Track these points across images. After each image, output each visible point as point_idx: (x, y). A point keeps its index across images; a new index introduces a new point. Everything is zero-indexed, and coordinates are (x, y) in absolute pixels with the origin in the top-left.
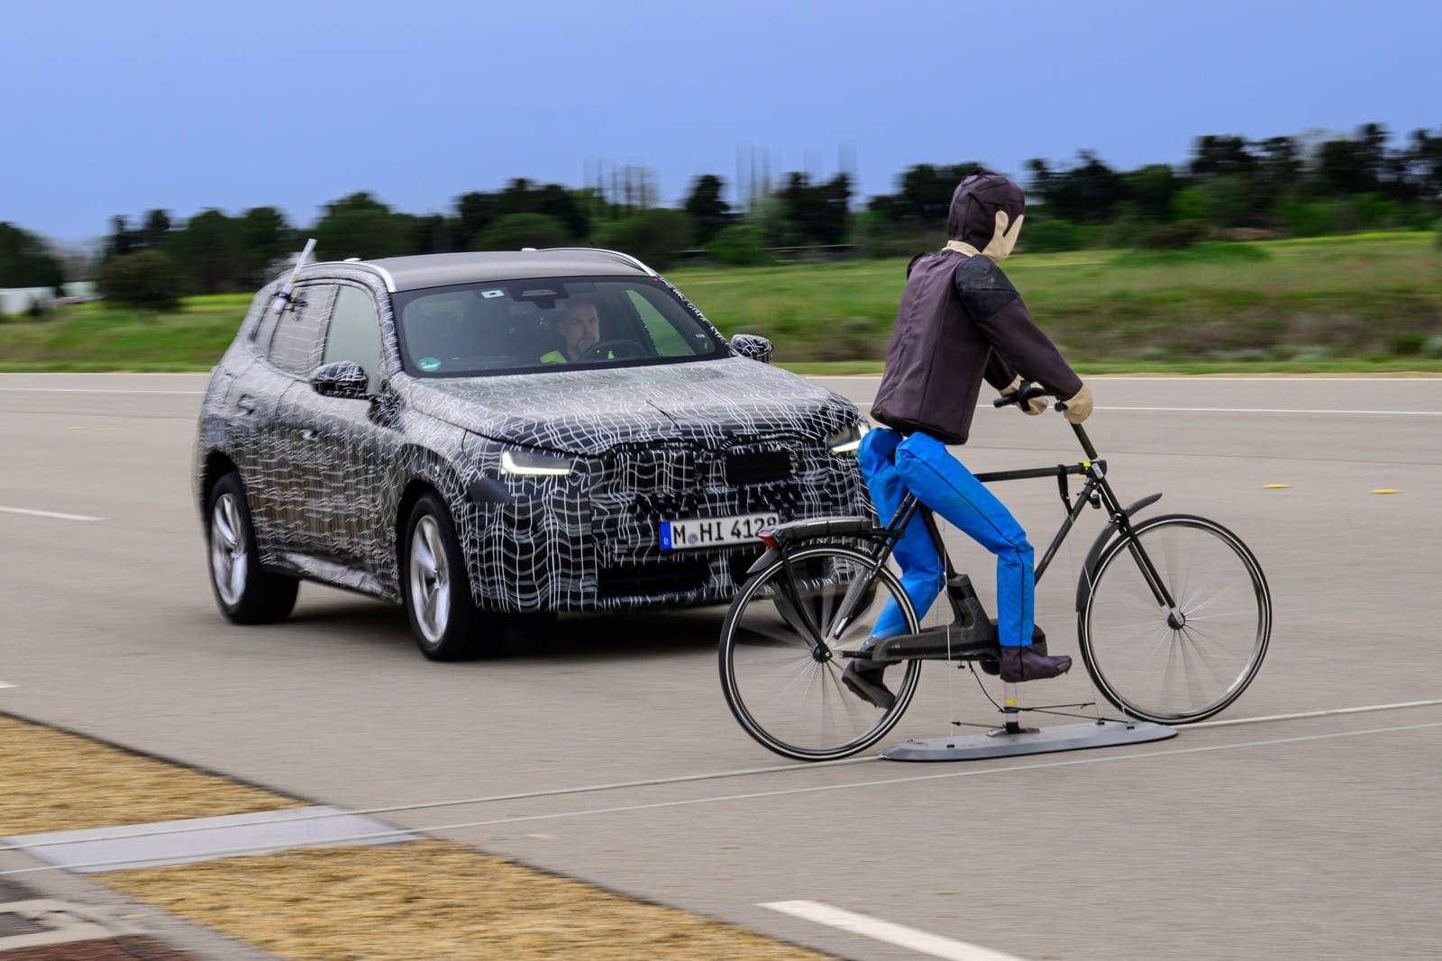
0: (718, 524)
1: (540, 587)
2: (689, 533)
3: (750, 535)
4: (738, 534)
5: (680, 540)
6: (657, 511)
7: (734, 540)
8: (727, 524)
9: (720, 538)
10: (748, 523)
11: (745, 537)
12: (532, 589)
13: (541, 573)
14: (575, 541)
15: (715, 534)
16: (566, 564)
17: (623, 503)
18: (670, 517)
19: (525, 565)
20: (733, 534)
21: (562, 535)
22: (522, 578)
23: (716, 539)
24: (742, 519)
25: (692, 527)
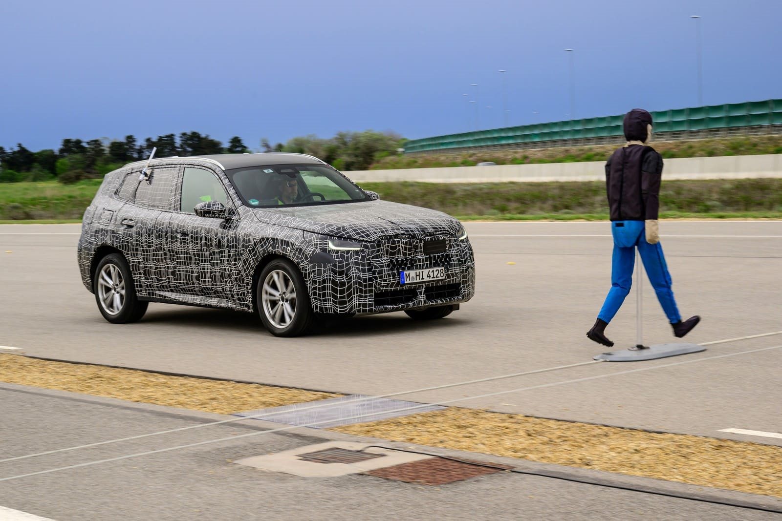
0: (422, 272)
1: (349, 301)
2: (411, 276)
3: (434, 277)
4: (430, 277)
5: (408, 279)
6: (398, 267)
7: (428, 279)
8: (426, 271)
9: (423, 279)
10: (433, 271)
11: (432, 278)
12: (345, 303)
13: (349, 295)
14: (365, 280)
15: (421, 277)
16: (361, 291)
17: (385, 263)
18: (403, 269)
19: (342, 292)
20: (428, 277)
21: (359, 278)
22: (340, 298)
23: (422, 279)
24: (431, 270)
25: (412, 273)
